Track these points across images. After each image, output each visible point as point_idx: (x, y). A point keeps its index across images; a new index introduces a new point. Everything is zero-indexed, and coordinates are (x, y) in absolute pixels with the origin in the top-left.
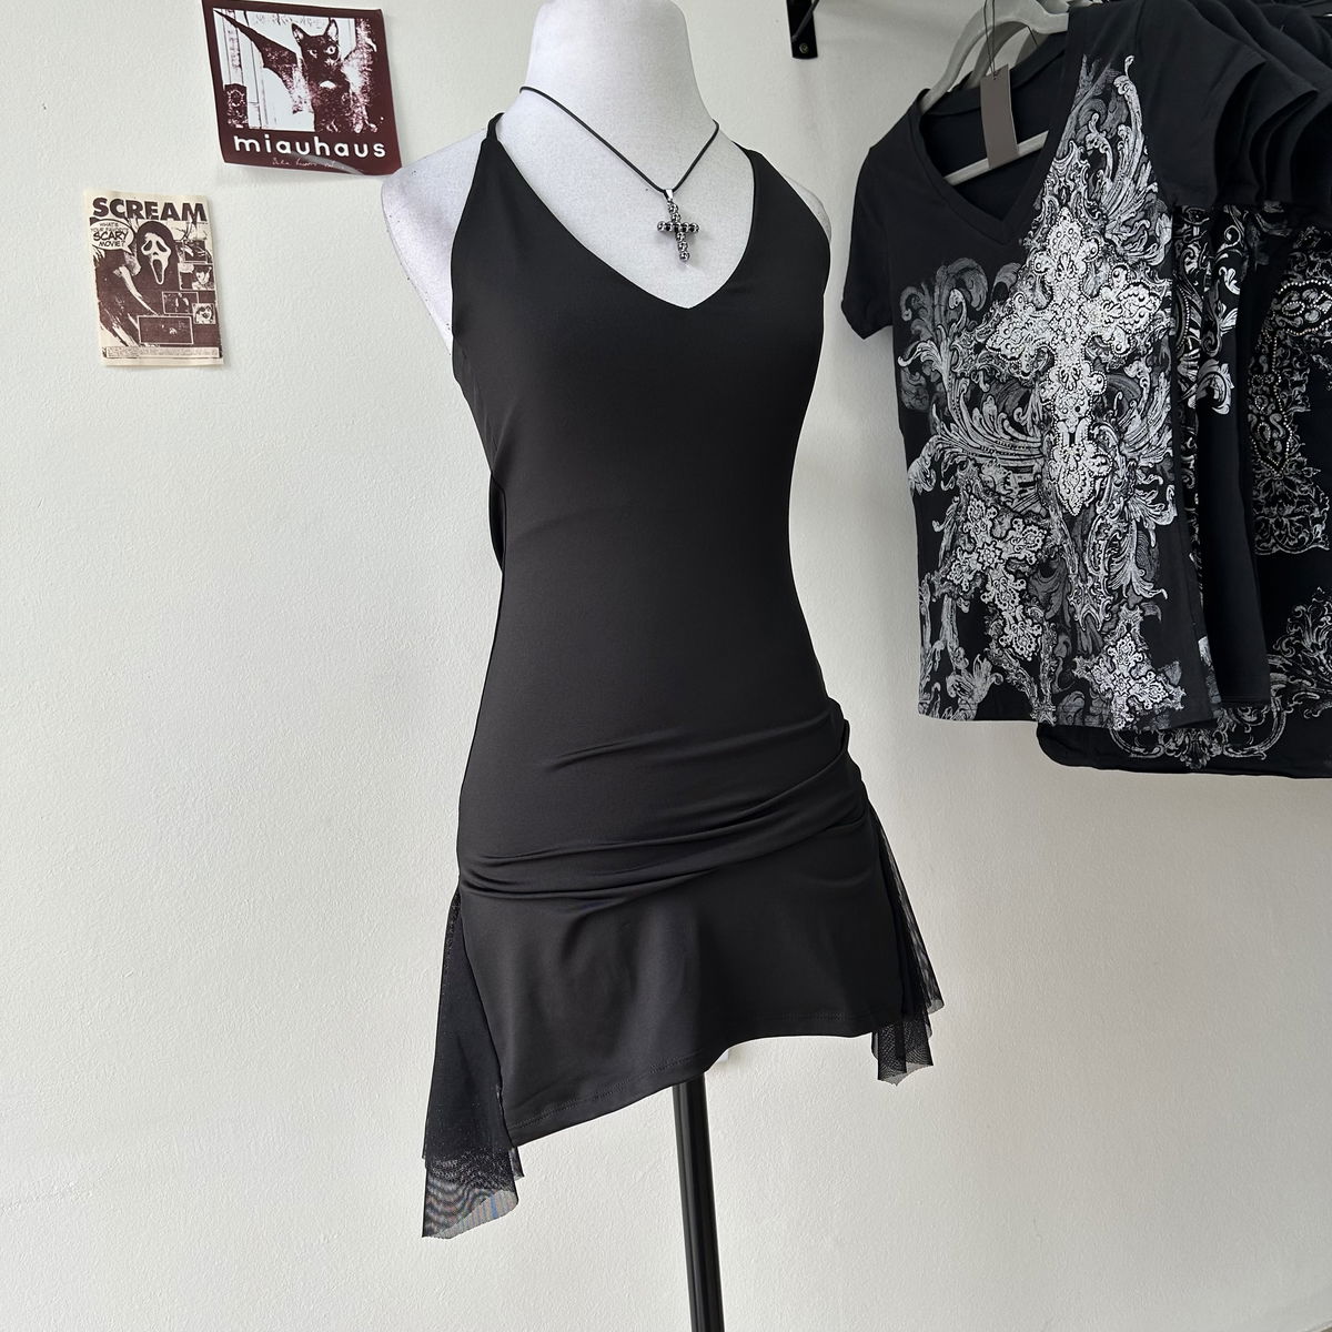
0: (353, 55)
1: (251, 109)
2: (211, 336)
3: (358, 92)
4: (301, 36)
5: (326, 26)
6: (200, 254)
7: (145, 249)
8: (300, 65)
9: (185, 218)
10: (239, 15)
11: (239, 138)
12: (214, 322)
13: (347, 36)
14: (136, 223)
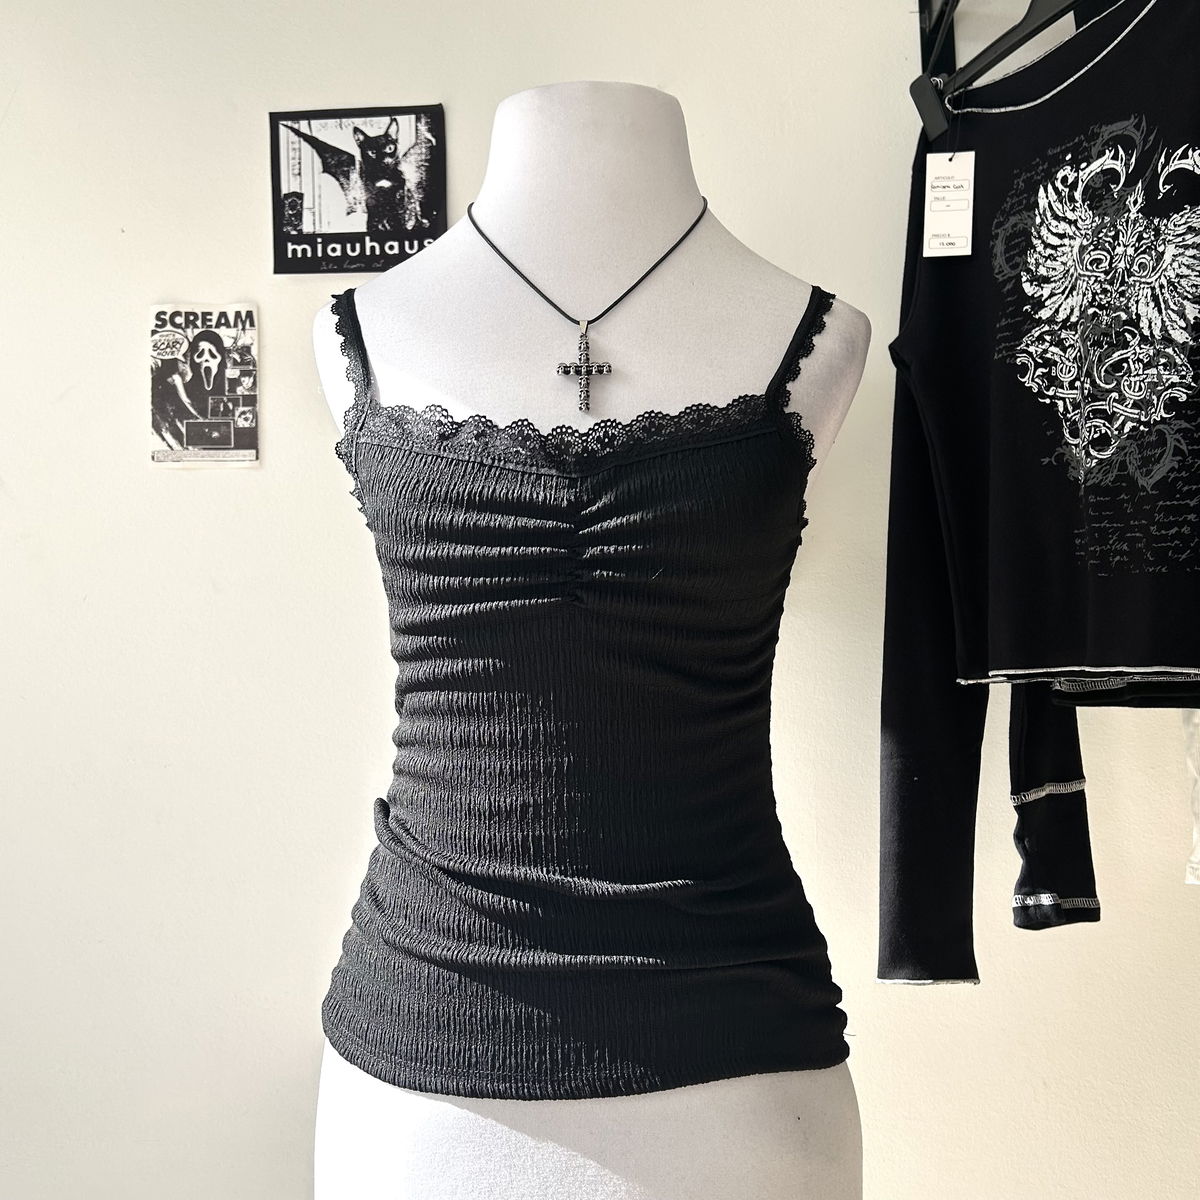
0: (412, 151)
1: (307, 216)
2: (248, 440)
3: (413, 188)
4: (361, 138)
5: (387, 126)
6: (246, 360)
7: (199, 357)
8: (358, 166)
9: (236, 325)
10: (303, 126)
11: (293, 244)
12: (254, 425)
13: (408, 133)
14: (191, 333)
